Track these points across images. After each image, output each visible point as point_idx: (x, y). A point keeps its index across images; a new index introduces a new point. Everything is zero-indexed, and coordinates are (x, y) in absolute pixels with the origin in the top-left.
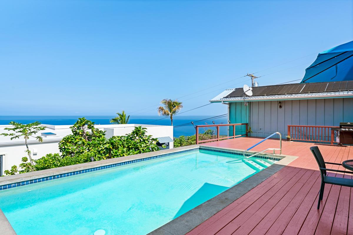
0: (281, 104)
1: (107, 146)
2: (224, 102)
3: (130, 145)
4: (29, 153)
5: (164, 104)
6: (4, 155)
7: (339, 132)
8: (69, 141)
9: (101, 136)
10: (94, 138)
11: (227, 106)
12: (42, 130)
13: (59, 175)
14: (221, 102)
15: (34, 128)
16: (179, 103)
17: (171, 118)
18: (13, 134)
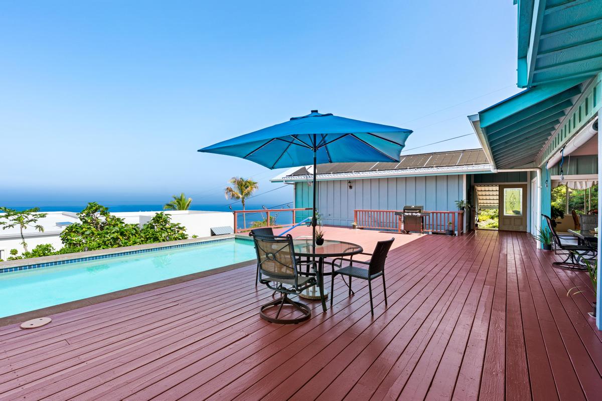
0: (351, 183)
1: (115, 235)
2: (286, 181)
3: (148, 235)
4: (24, 245)
5: (233, 184)
6: (3, 250)
7: (403, 217)
8: (74, 230)
9: (117, 224)
10: (107, 227)
11: (293, 186)
12: (41, 217)
13: (36, 265)
14: (282, 181)
15: (33, 215)
16: (254, 183)
17: (243, 202)
18: (4, 223)
